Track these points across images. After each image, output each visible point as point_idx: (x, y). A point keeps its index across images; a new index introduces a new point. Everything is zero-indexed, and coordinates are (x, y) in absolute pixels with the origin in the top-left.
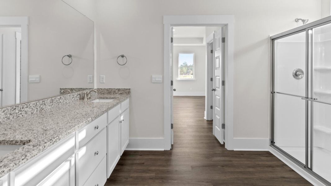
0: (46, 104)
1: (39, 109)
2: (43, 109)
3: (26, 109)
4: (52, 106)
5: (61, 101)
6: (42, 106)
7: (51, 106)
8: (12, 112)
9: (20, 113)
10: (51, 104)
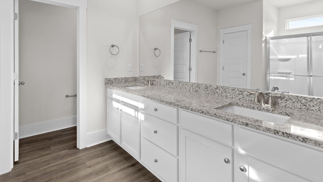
0: (200, 88)
1: (194, 90)
2: (198, 91)
3: (186, 86)
4: (207, 92)
5: (218, 91)
6: (197, 88)
7: (205, 92)
8: (179, 85)
9: (182, 87)
10: (206, 90)
